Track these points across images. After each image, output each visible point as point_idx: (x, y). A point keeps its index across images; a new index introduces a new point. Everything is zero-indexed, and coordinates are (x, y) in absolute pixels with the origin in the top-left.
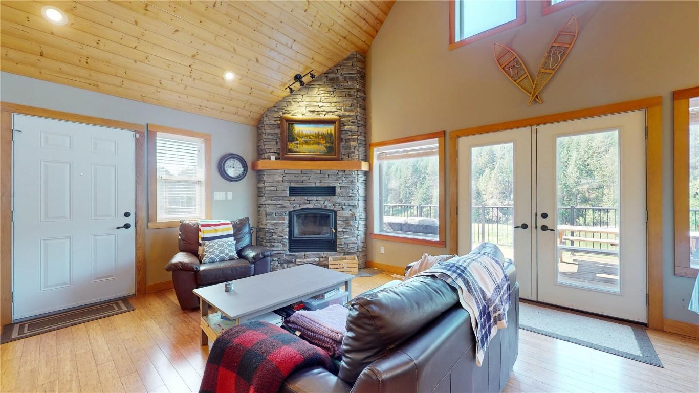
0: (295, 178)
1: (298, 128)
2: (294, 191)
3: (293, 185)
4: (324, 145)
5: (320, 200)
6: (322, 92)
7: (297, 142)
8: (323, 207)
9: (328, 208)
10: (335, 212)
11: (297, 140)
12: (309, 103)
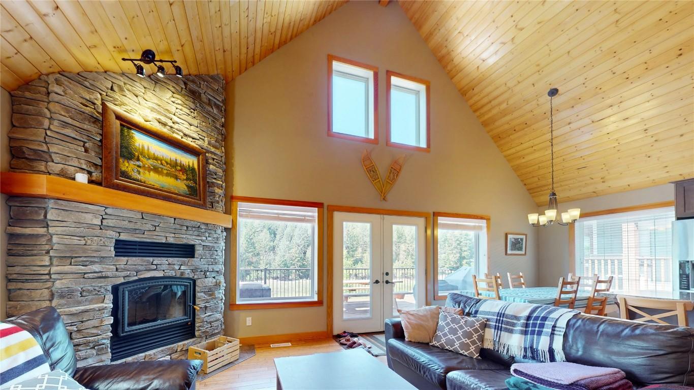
0: (131, 226)
1: (140, 140)
2: (123, 248)
3: (123, 237)
4: (185, 181)
5: (174, 264)
6: (179, 102)
7: (138, 163)
8: (178, 275)
9: (187, 276)
10: (194, 281)
11: (138, 160)
12: (157, 107)
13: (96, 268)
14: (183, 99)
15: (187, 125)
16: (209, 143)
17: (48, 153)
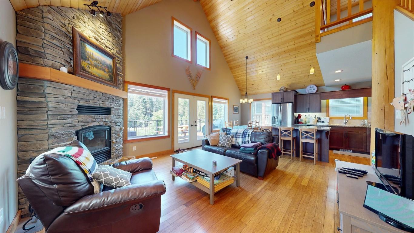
0: (85, 97)
1: (89, 49)
2: (82, 110)
3: (81, 103)
4: (108, 73)
5: (103, 119)
6: (104, 28)
7: (89, 62)
8: (105, 125)
9: (108, 125)
10: (111, 128)
11: (89, 60)
12: (94, 30)
13: (70, 121)
14: (106, 27)
15: (107, 41)
16: (116, 52)
17: (44, 53)
